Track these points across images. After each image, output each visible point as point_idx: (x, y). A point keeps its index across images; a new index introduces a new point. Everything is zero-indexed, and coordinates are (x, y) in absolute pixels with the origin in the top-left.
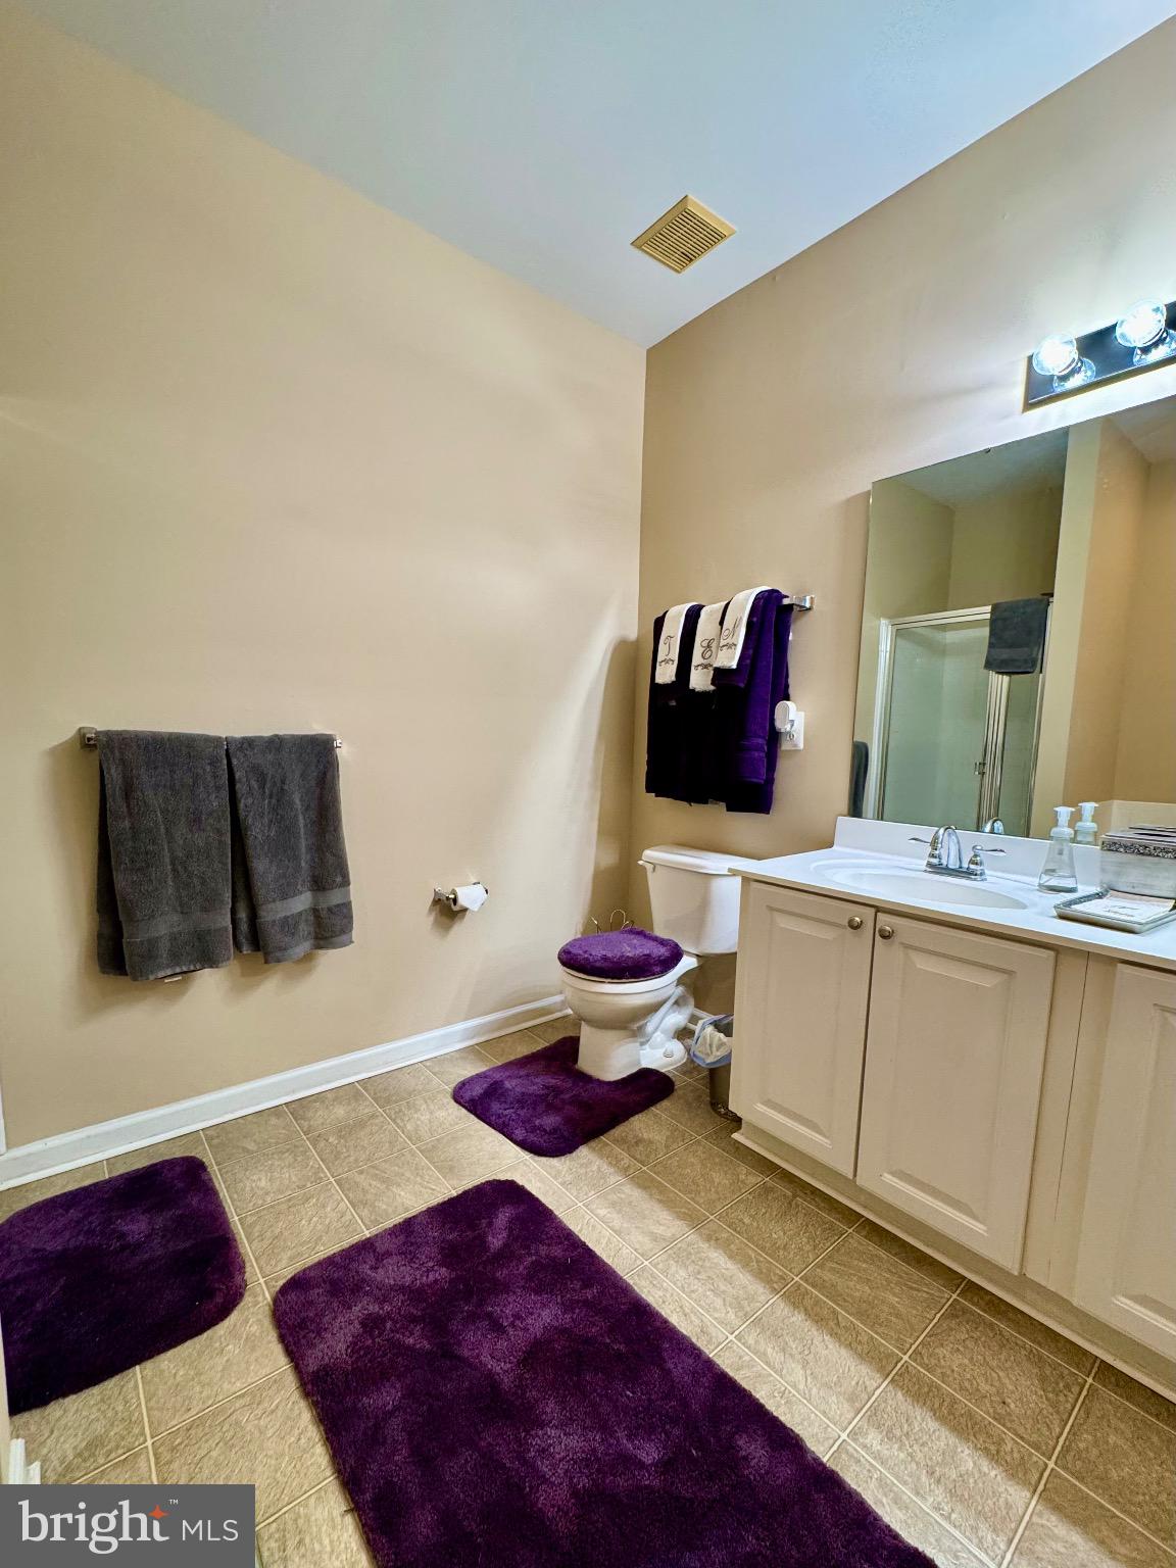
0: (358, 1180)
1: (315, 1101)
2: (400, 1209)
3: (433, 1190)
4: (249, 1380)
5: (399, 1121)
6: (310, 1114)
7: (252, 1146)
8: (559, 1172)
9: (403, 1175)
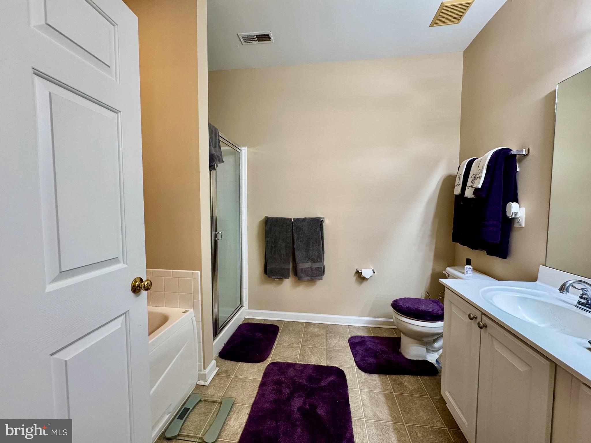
0: (306, 349)
1: (312, 325)
2: (309, 362)
3: (321, 361)
4: (253, 378)
5: (328, 339)
6: (309, 327)
7: (291, 329)
8: (361, 377)
9: (317, 353)
